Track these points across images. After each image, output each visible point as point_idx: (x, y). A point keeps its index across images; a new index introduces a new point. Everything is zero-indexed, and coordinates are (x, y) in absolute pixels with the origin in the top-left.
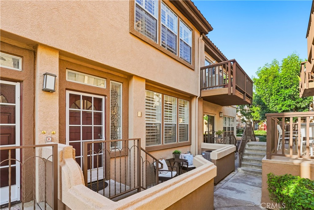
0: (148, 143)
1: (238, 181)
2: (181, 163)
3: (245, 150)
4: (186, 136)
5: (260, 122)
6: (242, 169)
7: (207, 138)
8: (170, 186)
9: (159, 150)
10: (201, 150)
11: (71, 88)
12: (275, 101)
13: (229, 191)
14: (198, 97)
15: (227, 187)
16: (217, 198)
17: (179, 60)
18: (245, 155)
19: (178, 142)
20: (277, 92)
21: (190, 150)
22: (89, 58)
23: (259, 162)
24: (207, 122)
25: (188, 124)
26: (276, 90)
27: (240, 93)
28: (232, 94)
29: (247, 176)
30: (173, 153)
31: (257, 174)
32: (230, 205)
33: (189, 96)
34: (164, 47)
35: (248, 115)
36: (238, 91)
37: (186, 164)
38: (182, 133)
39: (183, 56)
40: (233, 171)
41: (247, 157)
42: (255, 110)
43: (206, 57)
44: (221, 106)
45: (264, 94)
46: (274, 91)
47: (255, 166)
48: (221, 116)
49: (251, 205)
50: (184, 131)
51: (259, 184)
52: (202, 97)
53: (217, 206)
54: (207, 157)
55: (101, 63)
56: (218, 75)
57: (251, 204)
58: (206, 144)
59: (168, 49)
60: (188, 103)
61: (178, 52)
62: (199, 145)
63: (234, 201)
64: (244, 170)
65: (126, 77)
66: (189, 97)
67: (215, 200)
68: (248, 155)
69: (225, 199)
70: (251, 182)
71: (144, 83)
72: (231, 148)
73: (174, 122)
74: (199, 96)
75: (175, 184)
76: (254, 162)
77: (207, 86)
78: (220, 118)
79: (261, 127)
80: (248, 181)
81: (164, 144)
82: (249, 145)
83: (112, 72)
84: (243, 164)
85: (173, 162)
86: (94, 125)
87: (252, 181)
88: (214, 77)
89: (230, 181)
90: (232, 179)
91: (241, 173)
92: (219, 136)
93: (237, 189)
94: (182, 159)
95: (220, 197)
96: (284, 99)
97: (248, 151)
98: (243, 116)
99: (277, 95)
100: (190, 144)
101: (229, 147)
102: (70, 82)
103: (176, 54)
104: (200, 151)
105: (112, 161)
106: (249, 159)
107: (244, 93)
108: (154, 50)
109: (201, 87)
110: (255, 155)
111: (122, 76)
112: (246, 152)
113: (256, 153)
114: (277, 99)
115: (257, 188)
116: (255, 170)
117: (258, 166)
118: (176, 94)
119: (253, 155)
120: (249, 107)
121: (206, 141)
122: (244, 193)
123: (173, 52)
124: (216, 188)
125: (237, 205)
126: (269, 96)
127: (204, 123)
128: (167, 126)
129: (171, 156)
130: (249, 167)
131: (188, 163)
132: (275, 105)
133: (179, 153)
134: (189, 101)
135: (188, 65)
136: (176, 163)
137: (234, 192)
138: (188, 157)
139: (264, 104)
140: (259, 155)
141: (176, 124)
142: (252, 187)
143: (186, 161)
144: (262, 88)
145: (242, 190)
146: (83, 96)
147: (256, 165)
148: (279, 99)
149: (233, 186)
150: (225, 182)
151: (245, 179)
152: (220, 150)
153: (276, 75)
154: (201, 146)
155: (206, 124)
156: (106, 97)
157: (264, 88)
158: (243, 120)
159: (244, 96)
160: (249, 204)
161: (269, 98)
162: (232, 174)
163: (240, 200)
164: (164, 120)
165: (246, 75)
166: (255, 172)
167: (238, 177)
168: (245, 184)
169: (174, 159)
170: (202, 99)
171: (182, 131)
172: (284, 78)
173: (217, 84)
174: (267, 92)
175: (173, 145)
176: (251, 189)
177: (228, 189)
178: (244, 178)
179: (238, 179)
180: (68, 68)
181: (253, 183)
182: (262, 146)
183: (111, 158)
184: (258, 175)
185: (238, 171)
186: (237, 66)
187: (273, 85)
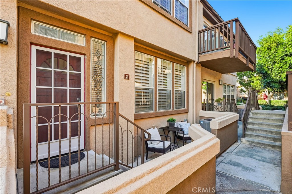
0: (138, 110)
1: (243, 154)
2: (177, 132)
3: (249, 119)
4: (183, 104)
5: (260, 92)
6: (246, 140)
7: (205, 107)
8: (143, 176)
9: (152, 117)
10: (199, 118)
11: (37, 42)
12: (279, 68)
13: (233, 167)
14: (195, 62)
15: (230, 161)
16: (219, 177)
17: (174, 21)
18: (249, 124)
19: (173, 109)
20: (281, 60)
21: (187, 118)
22: (58, 7)
23: (267, 133)
24: (205, 91)
25: (185, 90)
26: (280, 58)
27: (243, 57)
28: (234, 56)
29: (252, 148)
30: (167, 121)
31: (265, 146)
32: (237, 188)
33: (185, 61)
34: (158, 5)
35: (247, 85)
36: (241, 55)
37: (182, 133)
38: (178, 100)
39: (178, 18)
40: (235, 142)
41: (252, 126)
42: (254, 80)
43: (204, 22)
44: (221, 74)
45: (266, 63)
46: (278, 58)
47: (262, 137)
48: (220, 83)
49: (266, 190)
50: (181, 98)
51: (270, 159)
52: (200, 63)
53: (219, 189)
54: (206, 127)
55: (76, 13)
56: (218, 38)
57: (266, 188)
58: (204, 111)
59: (161, 7)
60: (185, 69)
61: (173, 12)
62: (197, 112)
63: (243, 182)
64: (248, 141)
65: (111, 35)
66: (187, 62)
67: (217, 180)
68: (253, 124)
69: (229, 178)
70: (259, 156)
71: (132, 43)
72: (234, 116)
73: (169, 87)
74: (197, 61)
75: (153, 171)
76: (261, 132)
77: (206, 50)
78: (220, 85)
79: (261, 97)
80: (256, 155)
81: (157, 110)
82: (254, 114)
83: (93, 29)
84: (248, 134)
85: (168, 131)
86: (69, 87)
87: (261, 154)
88: (213, 40)
89: (233, 154)
90: (235, 151)
91: (245, 145)
92: (219, 104)
93: (244, 165)
94: (178, 128)
95: (223, 175)
96: (289, 66)
97: (252, 120)
98: (242, 87)
99: (281, 62)
100: (187, 112)
101: (232, 115)
102: (36, 36)
103: (171, 13)
104: (198, 120)
105: (93, 129)
106: (255, 129)
107: (247, 57)
108: (145, 6)
109: (199, 51)
110: (262, 124)
111: (106, 33)
112: (250, 120)
113: (262, 122)
114: (282, 67)
115: (268, 164)
116: (263, 141)
117: (266, 137)
118: (171, 58)
119: (259, 124)
120: (248, 78)
121: (204, 109)
122: (253, 170)
123: (167, 11)
124: (217, 163)
125: (246, 189)
126: (272, 64)
127: (203, 92)
128: (161, 92)
129: (165, 125)
130: (255, 137)
131: (184, 132)
132: (279, 73)
133: (174, 121)
134: (186, 66)
135: (184, 26)
136: (171, 132)
137: (240, 168)
138: (184, 126)
139: (266, 73)
140: (267, 125)
141: (171, 90)
142: (262, 163)
143: (182, 130)
144: (264, 56)
145: (251, 167)
146: (54, 53)
147: (264, 136)
148: (284, 67)
149: (237, 161)
150: (227, 155)
151: (252, 152)
152: (222, 119)
153: (280, 42)
154: (199, 114)
155: (204, 93)
156: (86, 56)
157: (266, 56)
158: (242, 90)
159: (246, 60)
160: (263, 188)
161: (272, 66)
162: (235, 145)
163: (250, 182)
164: (158, 86)
165: (249, 38)
166: (262, 144)
167: (243, 149)
168: (252, 159)
169: (168, 127)
170: (201, 64)
171: (178, 97)
172: (289, 45)
173: (217, 47)
174: (270, 60)
175: (167, 112)
176: (261, 165)
177: (232, 165)
178: (250, 151)
179: (242, 152)
180: (33, 18)
181: (262, 157)
182: (269, 114)
183: (92, 125)
184: (267, 147)
185: (241, 142)
186: (240, 26)
187: (277, 53)
